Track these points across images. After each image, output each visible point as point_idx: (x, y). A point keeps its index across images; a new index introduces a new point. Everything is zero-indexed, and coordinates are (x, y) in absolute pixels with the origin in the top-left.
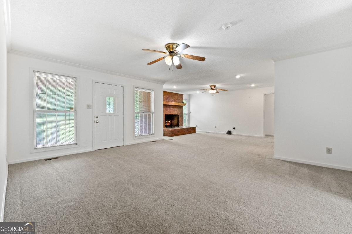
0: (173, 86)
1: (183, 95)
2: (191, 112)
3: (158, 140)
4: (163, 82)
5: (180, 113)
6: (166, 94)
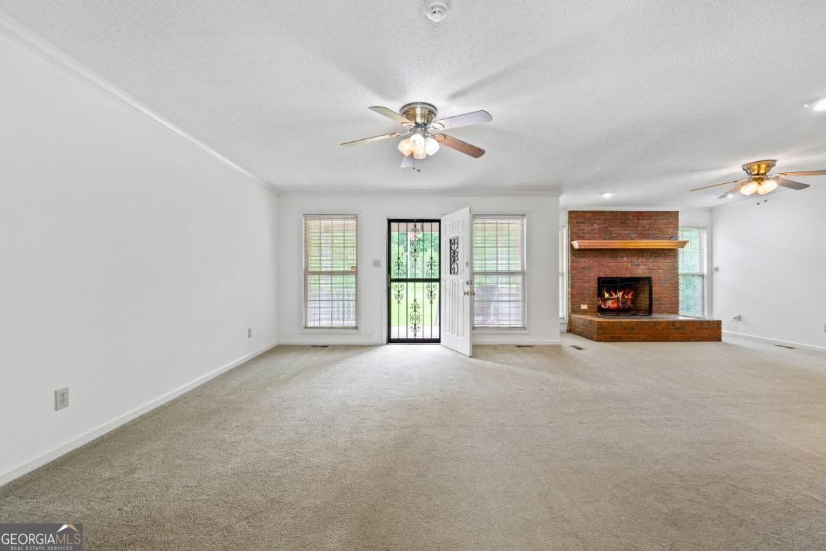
0: (602, 193)
1: (677, 213)
2: (717, 269)
3: (535, 344)
4: (555, 189)
5: (660, 271)
6: (603, 217)
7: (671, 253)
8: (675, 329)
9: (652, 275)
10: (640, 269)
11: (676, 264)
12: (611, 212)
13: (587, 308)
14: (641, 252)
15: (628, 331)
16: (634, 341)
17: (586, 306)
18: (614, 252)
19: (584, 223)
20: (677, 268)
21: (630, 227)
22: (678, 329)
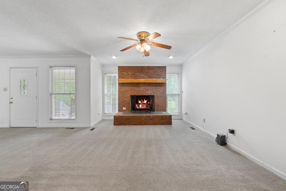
5: (158, 93)
6: (133, 69)
7: (163, 85)
8: (150, 119)
9: (154, 94)
10: (149, 92)
11: (165, 90)
12: (136, 67)
13: (125, 109)
14: (150, 84)
15: (128, 120)
16: (131, 125)
17: (125, 108)
18: (138, 84)
19: (124, 71)
20: (166, 91)
21: (145, 73)
22: (151, 119)
